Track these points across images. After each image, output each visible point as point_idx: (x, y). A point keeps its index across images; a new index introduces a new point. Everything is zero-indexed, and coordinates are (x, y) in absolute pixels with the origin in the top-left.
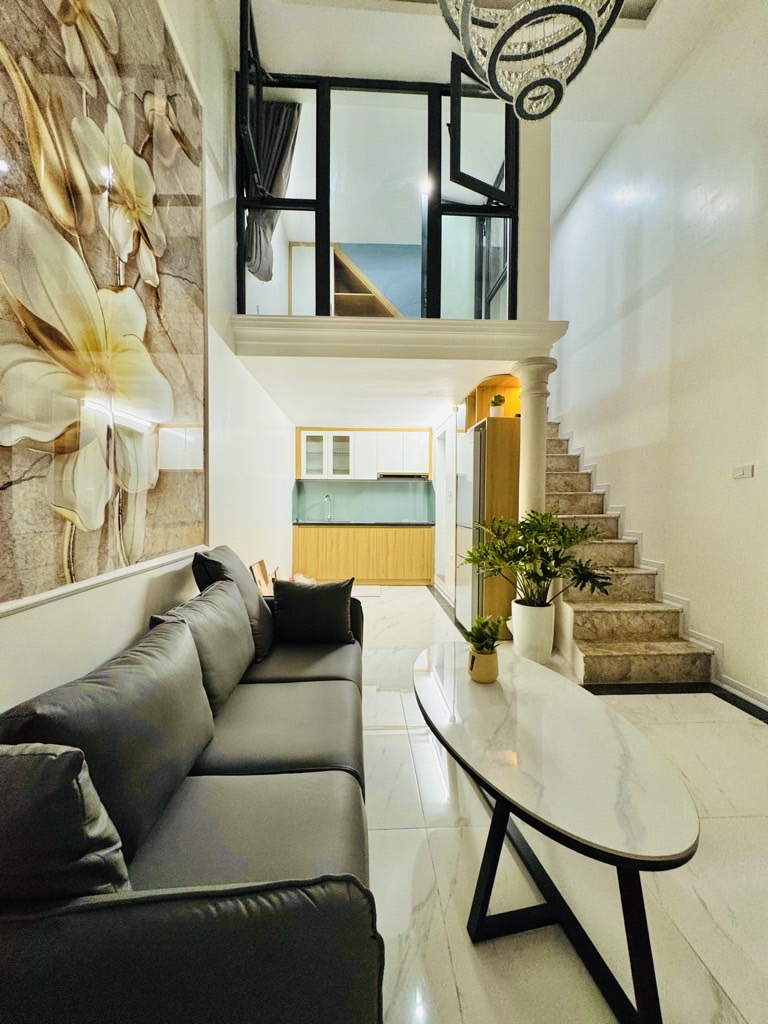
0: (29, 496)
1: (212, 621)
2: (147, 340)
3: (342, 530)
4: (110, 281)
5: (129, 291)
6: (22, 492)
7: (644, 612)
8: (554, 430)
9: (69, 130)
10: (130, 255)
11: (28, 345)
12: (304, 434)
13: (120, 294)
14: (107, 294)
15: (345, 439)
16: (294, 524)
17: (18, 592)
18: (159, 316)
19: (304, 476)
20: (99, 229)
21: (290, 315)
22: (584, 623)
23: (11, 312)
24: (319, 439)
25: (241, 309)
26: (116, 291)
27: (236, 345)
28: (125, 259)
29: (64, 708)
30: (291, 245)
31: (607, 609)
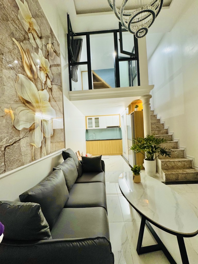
0: (25, 141)
1: (67, 168)
2: (50, 101)
3: (98, 141)
4: (41, 89)
5: (45, 90)
6: (23, 141)
7: (181, 161)
8: (153, 112)
9: (31, 56)
10: (45, 82)
11: (24, 106)
12: (87, 118)
13: (43, 91)
14: (40, 92)
15: (98, 118)
16: (86, 141)
17: (23, 164)
18: (52, 95)
19: (88, 128)
20: (38, 77)
21: (82, 90)
22: (164, 165)
23: (20, 99)
24: (91, 119)
25: (71, 90)
26: (42, 91)
27: (70, 98)
28: (44, 83)
29: (34, 192)
30: (82, 72)
31: (171, 161)
